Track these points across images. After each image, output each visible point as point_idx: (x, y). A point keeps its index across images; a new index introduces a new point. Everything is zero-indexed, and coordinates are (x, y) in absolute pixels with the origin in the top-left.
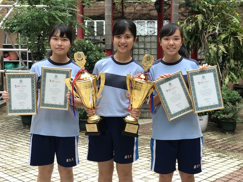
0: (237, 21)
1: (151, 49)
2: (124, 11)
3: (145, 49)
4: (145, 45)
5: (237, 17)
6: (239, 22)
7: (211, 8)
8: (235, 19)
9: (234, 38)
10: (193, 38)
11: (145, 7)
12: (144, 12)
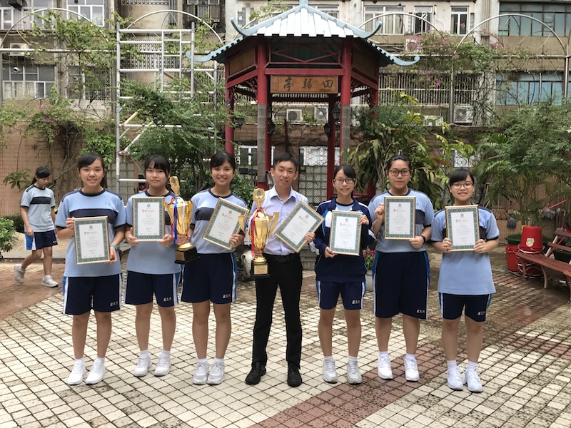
0: (423, 148)
1: (321, 182)
2: (289, 135)
3: (314, 182)
4: (314, 177)
5: (423, 144)
6: (425, 150)
7: (390, 132)
8: (421, 146)
9: (419, 170)
10: (369, 170)
11: (314, 130)
12: (314, 137)
